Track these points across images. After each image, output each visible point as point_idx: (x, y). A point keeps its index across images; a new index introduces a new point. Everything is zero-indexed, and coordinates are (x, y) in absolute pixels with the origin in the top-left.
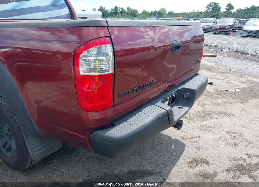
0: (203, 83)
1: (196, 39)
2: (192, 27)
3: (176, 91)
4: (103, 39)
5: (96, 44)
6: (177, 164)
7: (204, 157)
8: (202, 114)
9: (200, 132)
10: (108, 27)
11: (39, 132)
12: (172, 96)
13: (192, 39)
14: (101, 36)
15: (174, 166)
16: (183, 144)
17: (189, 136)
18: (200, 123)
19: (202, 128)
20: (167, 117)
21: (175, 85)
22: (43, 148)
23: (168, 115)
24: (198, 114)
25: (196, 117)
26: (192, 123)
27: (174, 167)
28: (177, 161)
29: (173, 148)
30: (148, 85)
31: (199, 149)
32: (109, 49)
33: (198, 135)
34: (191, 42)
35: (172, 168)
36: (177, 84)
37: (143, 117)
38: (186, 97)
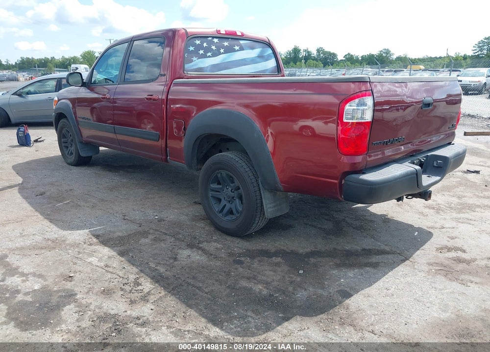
0: (459, 152)
1: (450, 98)
2: (446, 83)
3: (424, 157)
4: (364, 92)
5: (358, 97)
6: (422, 248)
7: (459, 245)
8: (458, 206)
9: (455, 223)
10: (370, 82)
11: (279, 185)
12: (420, 160)
13: (446, 98)
14: (362, 90)
15: (418, 249)
16: (430, 232)
17: (438, 225)
18: (455, 215)
19: (458, 220)
20: (415, 176)
21: (422, 150)
22: (274, 207)
23: (417, 174)
24: (453, 205)
25: (449, 209)
26: (442, 214)
27: (419, 251)
28: (422, 246)
29: (416, 234)
30: (397, 140)
31: (452, 238)
32: (369, 101)
33: (451, 226)
34: (443, 101)
35: (415, 251)
36: (425, 149)
37: (392, 171)
38: (436, 166)
